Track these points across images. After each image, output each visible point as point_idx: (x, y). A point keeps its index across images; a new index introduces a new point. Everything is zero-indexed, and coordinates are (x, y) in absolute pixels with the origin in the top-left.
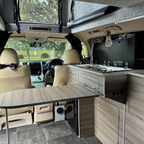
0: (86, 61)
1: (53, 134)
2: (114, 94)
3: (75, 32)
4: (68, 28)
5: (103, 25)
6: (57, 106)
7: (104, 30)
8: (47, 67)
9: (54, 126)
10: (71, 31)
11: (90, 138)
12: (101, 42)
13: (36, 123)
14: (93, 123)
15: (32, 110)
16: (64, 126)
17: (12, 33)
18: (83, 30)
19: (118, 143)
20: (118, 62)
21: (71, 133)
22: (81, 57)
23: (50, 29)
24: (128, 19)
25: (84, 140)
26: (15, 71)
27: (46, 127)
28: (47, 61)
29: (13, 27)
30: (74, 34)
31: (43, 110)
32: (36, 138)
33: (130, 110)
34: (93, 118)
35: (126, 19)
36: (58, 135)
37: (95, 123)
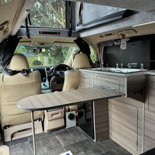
0: (96, 65)
1: (68, 140)
2: (135, 93)
3: (85, 36)
4: (77, 32)
5: (120, 28)
6: (68, 112)
7: (118, 33)
8: (52, 73)
9: (66, 132)
10: (79, 35)
11: (106, 141)
12: (112, 45)
13: (48, 130)
14: (108, 126)
15: (42, 118)
16: (77, 131)
17: (21, 38)
18: (96, 34)
19: (137, 141)
20: (132, 64)
21: (86, 138)
22: (90, 61)
23: (59, 33)
24: (148, 22)
25: (100, 143)
26: (27, 77)
27: (59, 134)
28: (50, 67)
29: (22, 31)
30: (83, 38)
31: (54, 117)
32: (50, 145)
33: (150, 107)
34: (107, 121)
35: (145, 23)
36: (73, 141)
37: (110, 125)
